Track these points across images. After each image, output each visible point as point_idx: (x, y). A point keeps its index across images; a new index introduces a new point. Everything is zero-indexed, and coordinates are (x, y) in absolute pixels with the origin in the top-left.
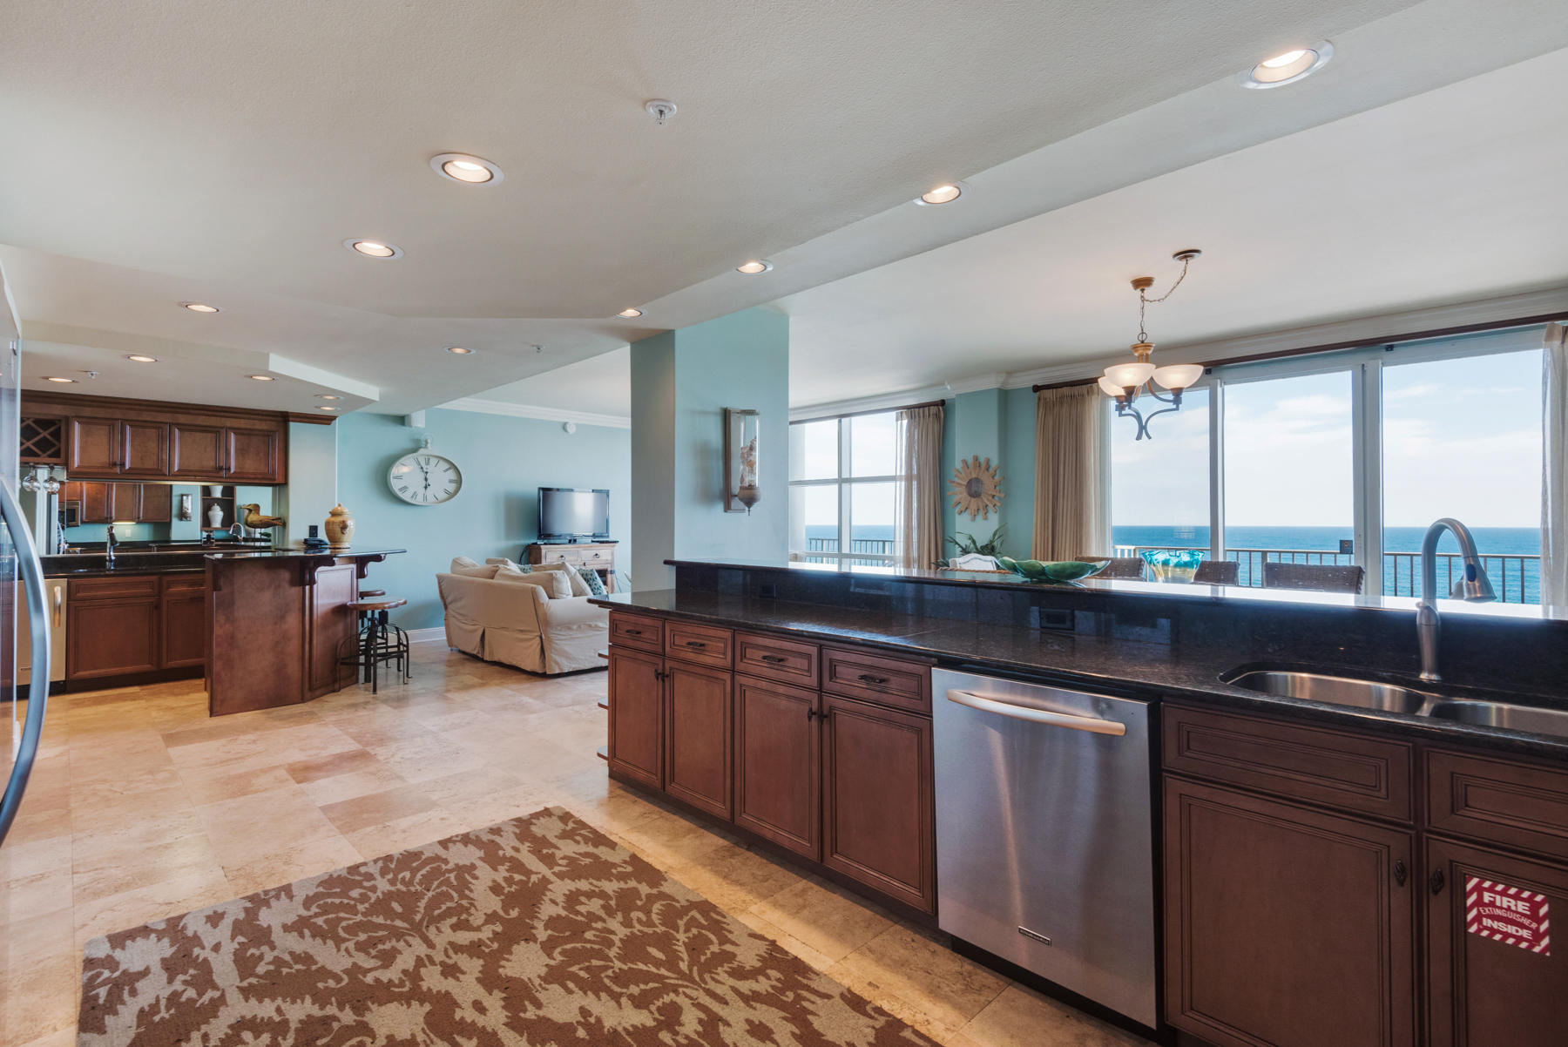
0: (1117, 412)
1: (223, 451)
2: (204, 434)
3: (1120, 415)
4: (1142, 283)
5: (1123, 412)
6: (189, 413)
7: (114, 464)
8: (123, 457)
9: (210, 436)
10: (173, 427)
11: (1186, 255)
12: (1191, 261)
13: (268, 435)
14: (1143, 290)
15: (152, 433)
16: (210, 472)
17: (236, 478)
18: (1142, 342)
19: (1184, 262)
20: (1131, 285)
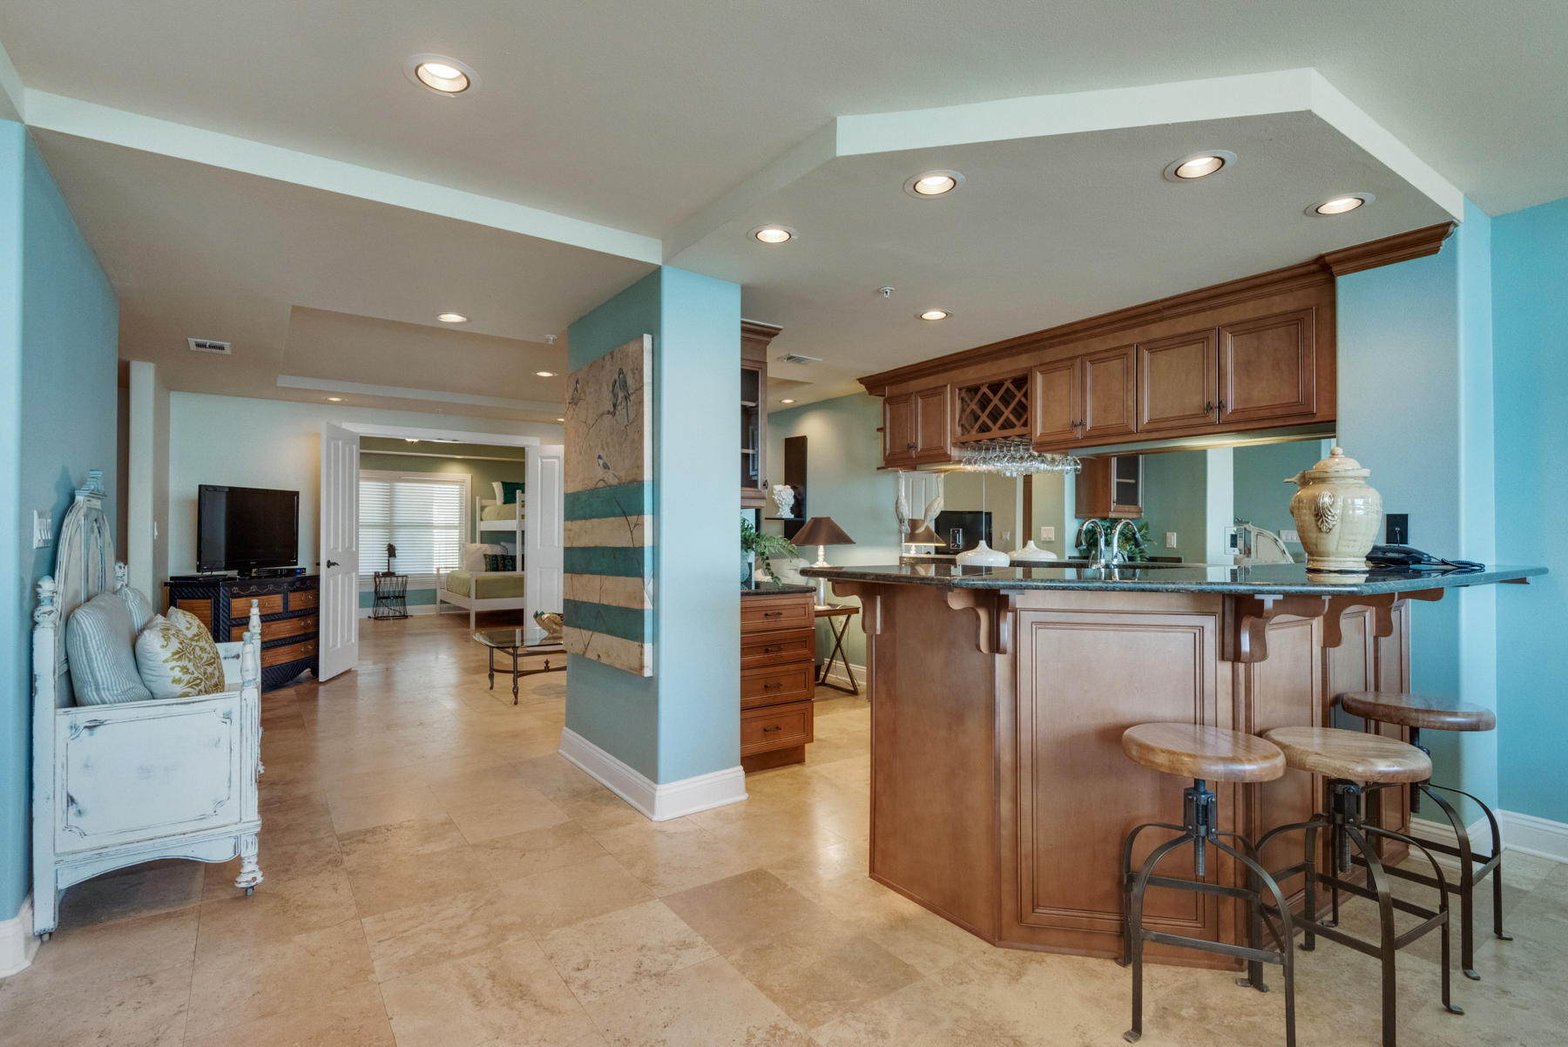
1: (1214, 374)
2: (1185, 349)
6: (1162, 319)
7: (1074, 425)
8: (1084, 413)
9: (1194, 349)
10: (1141, 348)
13: (1295, 320)
15: (1116, 365)
16: (1194, 416)
17: (1239, 422)
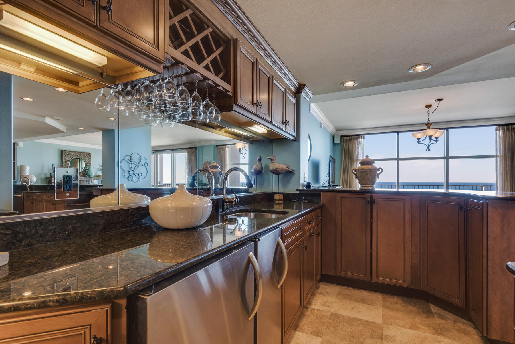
0: (418, 143)
3: (419, 144)
4: (429, 106)
5: (419, 143)
11: (439, 100)
12: (440, 102)
14: (429, 108)
18: (429, 123)
19: (438, 102)
20: (425, 107)
